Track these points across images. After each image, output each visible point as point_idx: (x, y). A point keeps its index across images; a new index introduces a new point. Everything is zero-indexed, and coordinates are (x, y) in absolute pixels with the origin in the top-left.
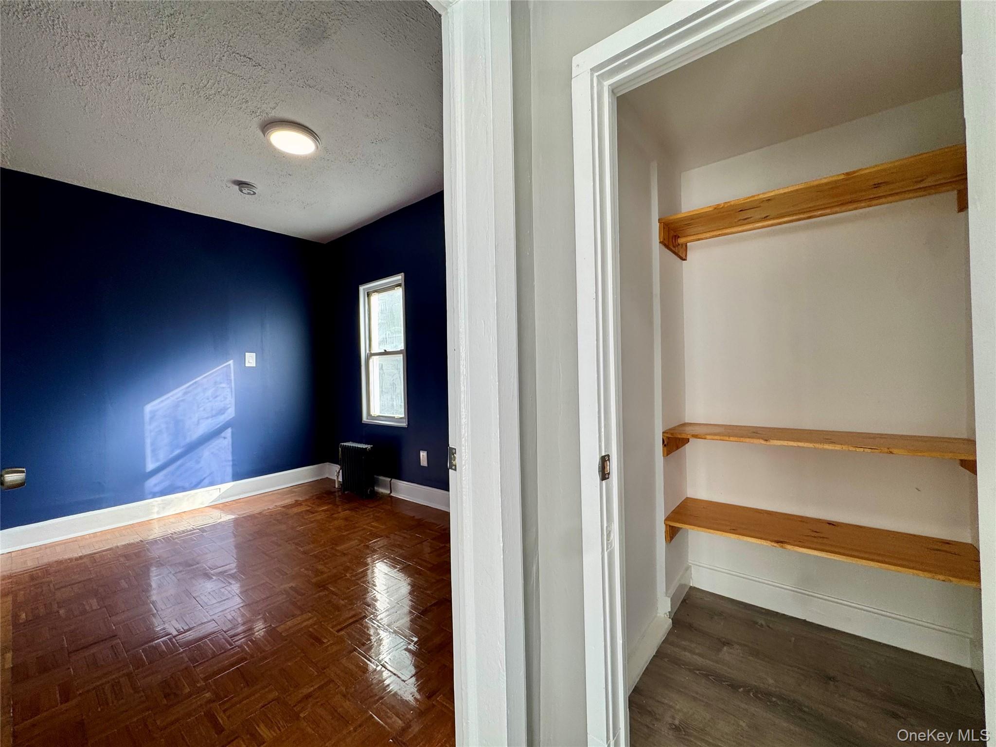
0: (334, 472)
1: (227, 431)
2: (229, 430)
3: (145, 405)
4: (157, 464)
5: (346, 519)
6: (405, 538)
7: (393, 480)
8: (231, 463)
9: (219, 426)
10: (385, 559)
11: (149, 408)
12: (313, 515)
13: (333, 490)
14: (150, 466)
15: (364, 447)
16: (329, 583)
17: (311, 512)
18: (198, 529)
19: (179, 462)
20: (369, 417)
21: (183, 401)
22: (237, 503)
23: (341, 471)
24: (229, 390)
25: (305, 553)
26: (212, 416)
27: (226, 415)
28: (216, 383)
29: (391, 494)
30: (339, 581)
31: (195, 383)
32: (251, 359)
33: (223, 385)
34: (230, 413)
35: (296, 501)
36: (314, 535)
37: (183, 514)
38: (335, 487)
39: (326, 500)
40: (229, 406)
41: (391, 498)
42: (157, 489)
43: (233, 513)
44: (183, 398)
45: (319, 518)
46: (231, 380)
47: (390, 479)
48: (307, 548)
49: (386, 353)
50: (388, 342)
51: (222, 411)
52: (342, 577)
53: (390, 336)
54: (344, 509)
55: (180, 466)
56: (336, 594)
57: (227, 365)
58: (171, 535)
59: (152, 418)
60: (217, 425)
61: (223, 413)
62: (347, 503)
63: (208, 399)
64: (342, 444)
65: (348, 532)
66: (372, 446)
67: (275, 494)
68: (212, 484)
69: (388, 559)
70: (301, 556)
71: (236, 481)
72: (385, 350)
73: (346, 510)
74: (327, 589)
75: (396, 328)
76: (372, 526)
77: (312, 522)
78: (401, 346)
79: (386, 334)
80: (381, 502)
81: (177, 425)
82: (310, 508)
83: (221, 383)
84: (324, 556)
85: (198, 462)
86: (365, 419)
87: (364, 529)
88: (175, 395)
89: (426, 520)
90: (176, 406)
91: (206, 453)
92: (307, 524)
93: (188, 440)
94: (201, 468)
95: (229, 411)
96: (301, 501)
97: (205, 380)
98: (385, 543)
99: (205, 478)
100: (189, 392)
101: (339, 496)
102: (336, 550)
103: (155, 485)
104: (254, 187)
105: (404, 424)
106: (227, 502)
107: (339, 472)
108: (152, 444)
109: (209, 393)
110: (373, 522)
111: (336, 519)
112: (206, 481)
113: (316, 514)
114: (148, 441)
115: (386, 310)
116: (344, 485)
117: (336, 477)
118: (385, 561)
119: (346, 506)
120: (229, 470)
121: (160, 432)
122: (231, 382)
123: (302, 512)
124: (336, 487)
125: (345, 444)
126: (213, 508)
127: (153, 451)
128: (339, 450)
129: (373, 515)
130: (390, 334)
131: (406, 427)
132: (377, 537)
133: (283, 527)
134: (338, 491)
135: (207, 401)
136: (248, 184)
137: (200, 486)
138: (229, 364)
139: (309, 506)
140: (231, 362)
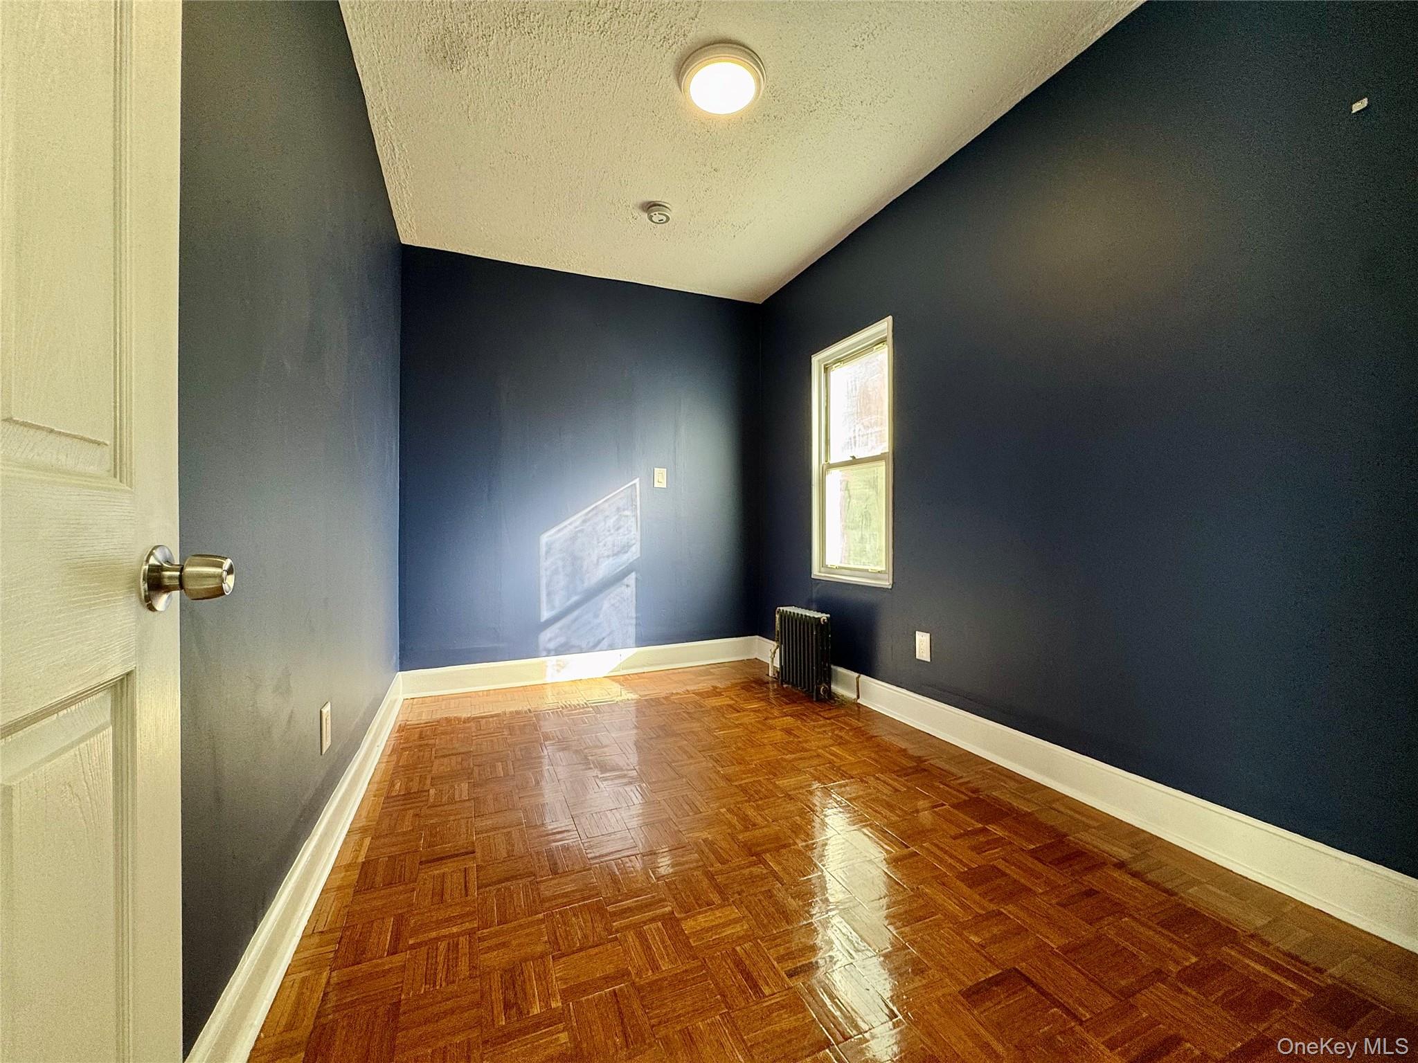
0: (767, 652)
1: (630, 576)
2: (633, 575)
3: (541, 535)
4: (553, 613)
5: (788, 731)
6: (896, 790)
7: (863, 677)
8: (634, 621)
9: (621, 568)
10: (865, 826)
11: (545, 538)
12: (739, 714)
13: (766, 678)
14: (546, 615)
15: (816, 616)
16: (767, 851)
17: (735, 709)
18: (592, 707)
19: (576, 613)
20: (822, 569)
21: (580, 531)
22: (640, 678)
23: (778, 650)
24: (633, 519)
25: (728, 779)
26: (614, 555)
27: (629, 554)
28: (618, 509)
29: (859, 701)
30: (783, 851)
31: (596, 507)
32: (661, 478)
33: (627, 513)
34: (634, 553)
35: (715, 688)
36: (739, 749)
37: (579, 682)
38: (768, 675)
39: (757, 693)
40: (633, 542)
41: (859, 707)
42: (552, 645)
43: (635, 692)
44: (582, 527)
45: (746, 720)
46: (636, 506)
47: (856, 675)
48: (730, 770)
49: (854, 461)
50: (857, 442)
51: (625, 549)
52: (790, 845)
53: (861, 434)
54: (784, 713)
55: (576, 619)
56: (778, 879)
57: (632, 485)
58: (561, 709)
59: (547, 552)
60: (620, 566)
61: (626, 552)
62: (787, 704)
63: (609, 531)
64: (781, 608)
65: (793, 756)
66: (828, 615)
67: (687, 672)
68: (612, 647)
69: (868, 828)
70: (722, 784)
71: (638, 647)
72: (854, 457)
73: (787, 716)
74: (765, 863)
75: (873, 417)
76: (834, 754)
77: (737, 726)
78: (883, 445)
79: (854, 431)
80: (843, 712)
81: (574, 563)
82: (733, 702)
83: (624, 510)
84: (757, 792)
85: (596, 616)
86: (816, 572)
87: (818, 756)
88: (574, 522)
89: (932, 762)
90: (574, 538)
91: (607, 603)
92: (729, 728)
93: (586, 585)
94: (600, 624)
95: (633, 549)
96: (721, 688)
97: (606, 505)
98: (861, 793)
99: (603, 639)
100: (589, 520)
101: (774, 690)
102: (777, 787)
103: (550, 640)
104: (666, 207)
105: (886, 583)
106: (628, 675)
107: (775, 652)
108: (548, 585)
109: (611, 522)
110: (832, 745)
111: (772, 728)
112: (605, 643)
113: (742, 714)
114: (544, 581)
115: (856, 389)
116: (784, 675)
117: (770, 659)
118: (865, 830)
119: (787, 709)
120: (632, 630)
121: (556, 572)
122: (636, 508)
123: (721, 707)
124: (770, 675)
125: (785, 609)
126: (613, 680)
127: (549, 594)
128: (775, 617)
129: (833, 733)
130: (862, 429)
131: (890, 587)
132: (843, 777)
133: (696, 726)
134: (773, 682)
135: (608, 533)
136: (659, 205)
137: (598, 648)
138: (635, 484)
139: (733, 699)
140: (637, 481)
